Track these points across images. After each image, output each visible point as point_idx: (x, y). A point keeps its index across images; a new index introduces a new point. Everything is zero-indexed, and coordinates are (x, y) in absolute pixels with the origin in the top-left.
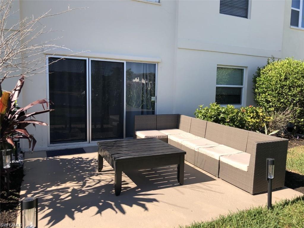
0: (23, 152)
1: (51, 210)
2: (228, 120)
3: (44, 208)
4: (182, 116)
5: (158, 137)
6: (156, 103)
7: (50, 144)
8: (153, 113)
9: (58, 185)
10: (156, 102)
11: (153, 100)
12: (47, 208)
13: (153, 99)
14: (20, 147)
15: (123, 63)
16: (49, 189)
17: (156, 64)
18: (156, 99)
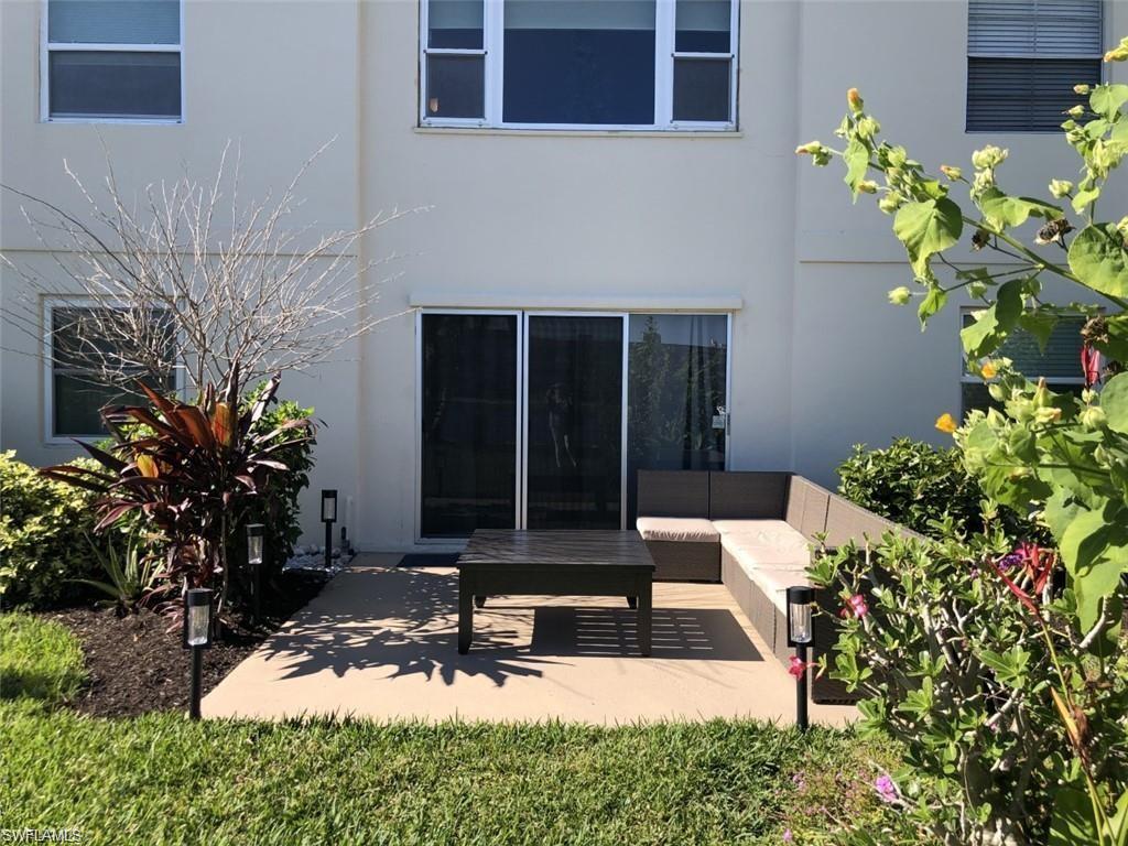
0: (356, 551)
1: (311, 657)
2: (920, 497)
3: (302, 652)
4: (794, 478)
5: (689, 535)
6: (727, 437)
7: (422, 536)
8: (721, 466)
9: (365, 621)
10: (729, 434)
11: (718, 426)
12: (306, 653)
13: (717, 423)
14: (347, 538)
15: (621, 319)
16: (340, 625)
17: (730, 315)
18: (729, 424)
